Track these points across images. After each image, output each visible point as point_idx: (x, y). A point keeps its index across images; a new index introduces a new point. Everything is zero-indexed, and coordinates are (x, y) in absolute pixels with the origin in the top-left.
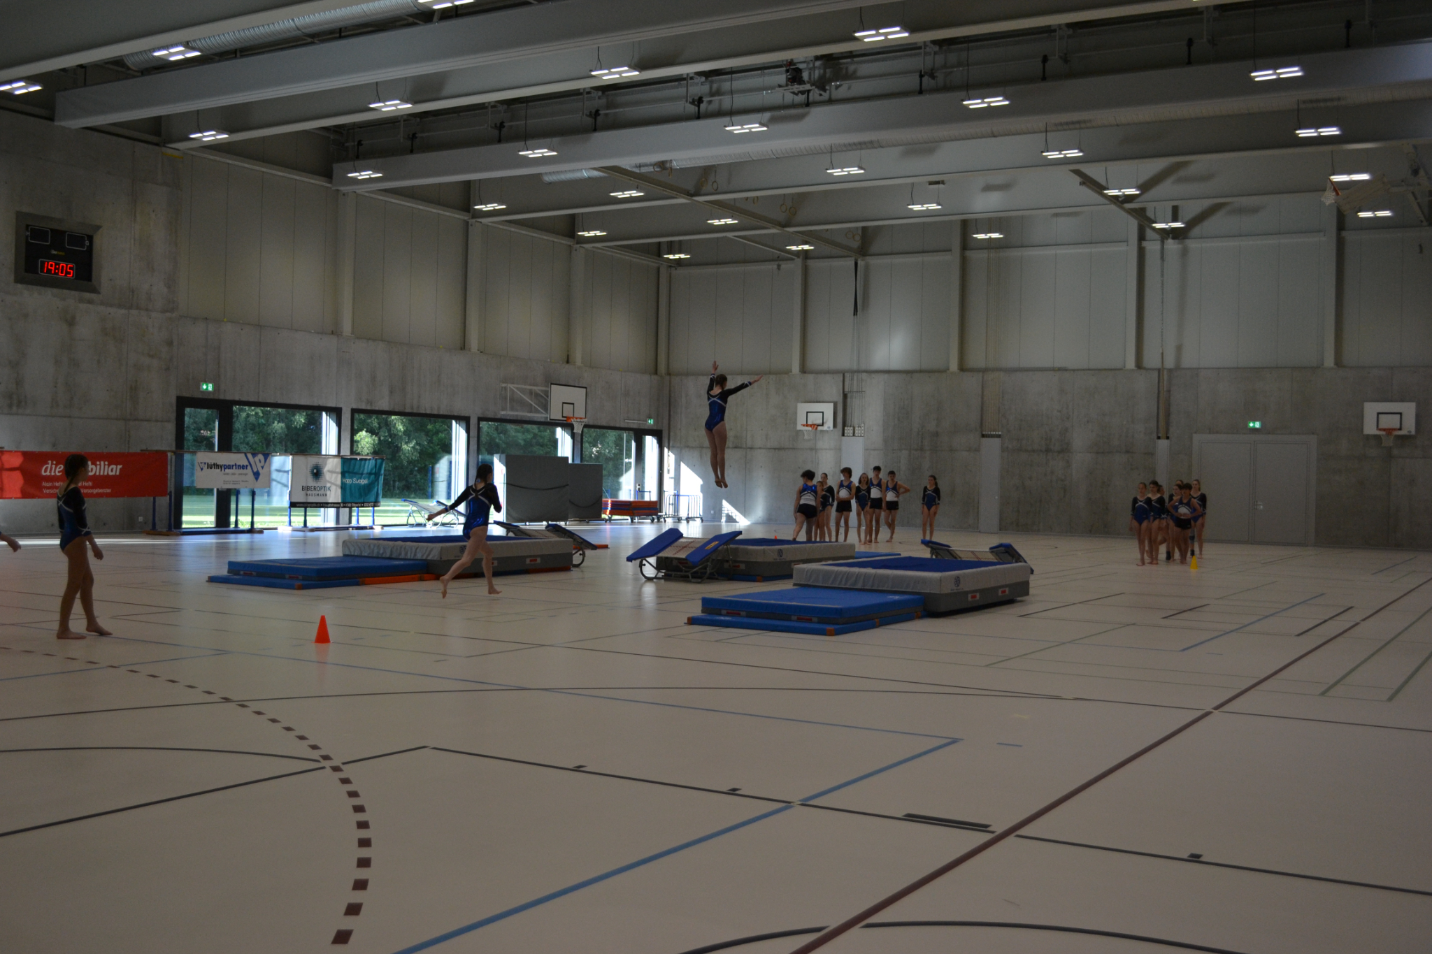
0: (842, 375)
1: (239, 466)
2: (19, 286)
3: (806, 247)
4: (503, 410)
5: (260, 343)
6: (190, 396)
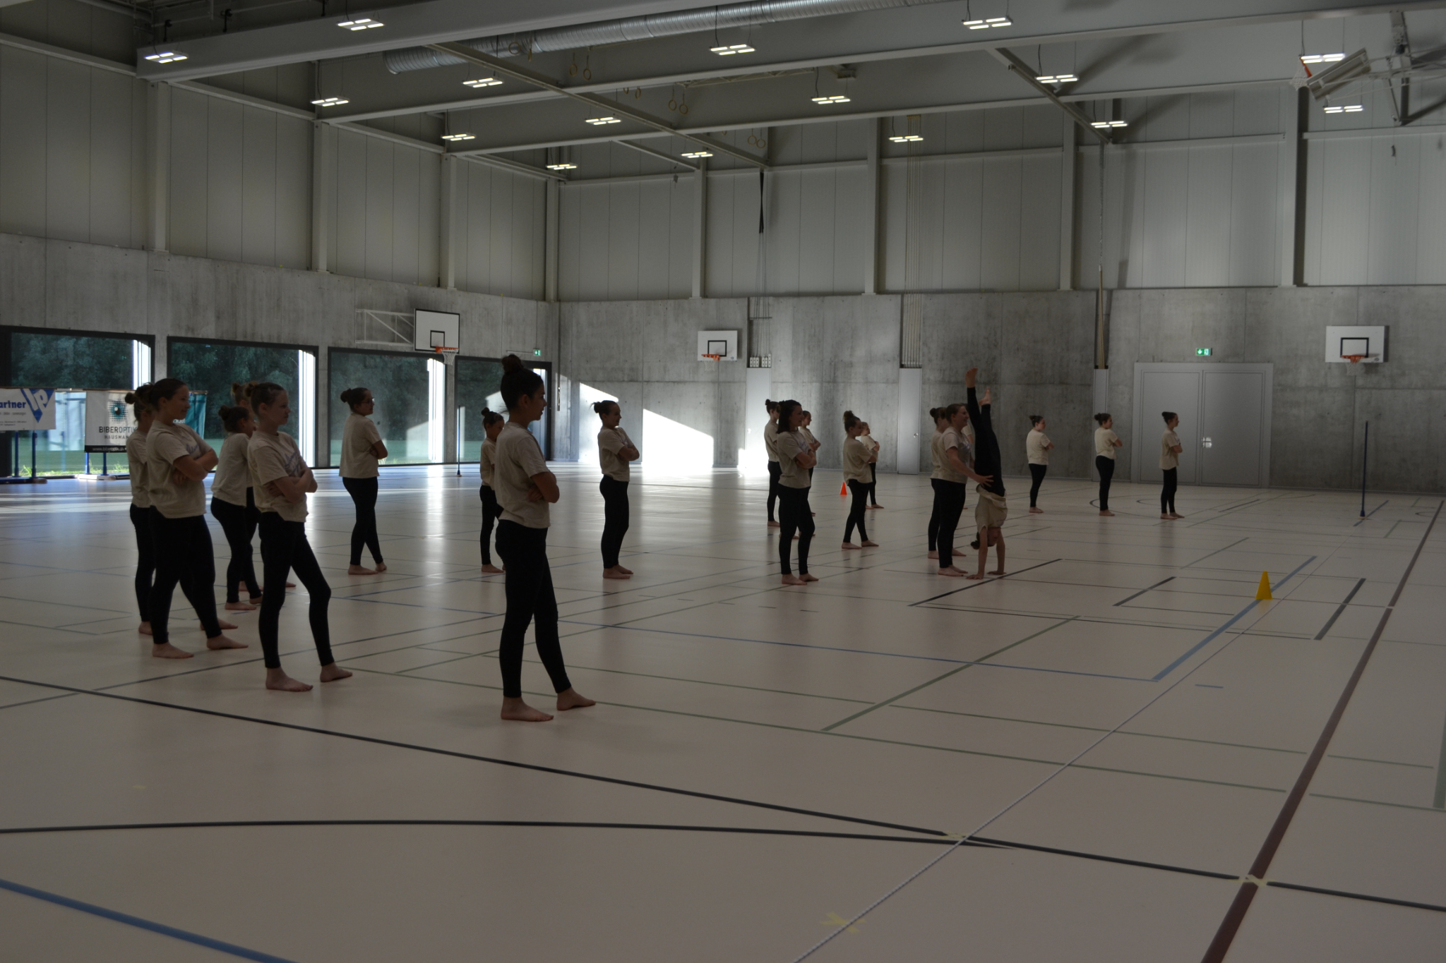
0: (747, 299)
1: (13, 403)
3: (704, 154)
4: (358, 339)
5: (46, 258)
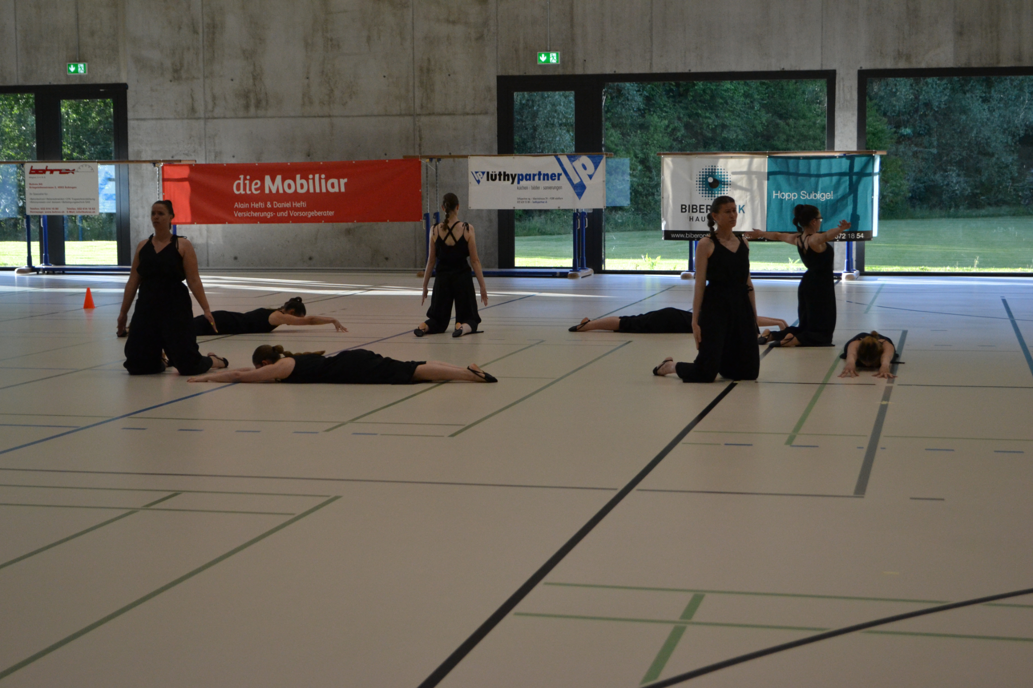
6: (522, 73)
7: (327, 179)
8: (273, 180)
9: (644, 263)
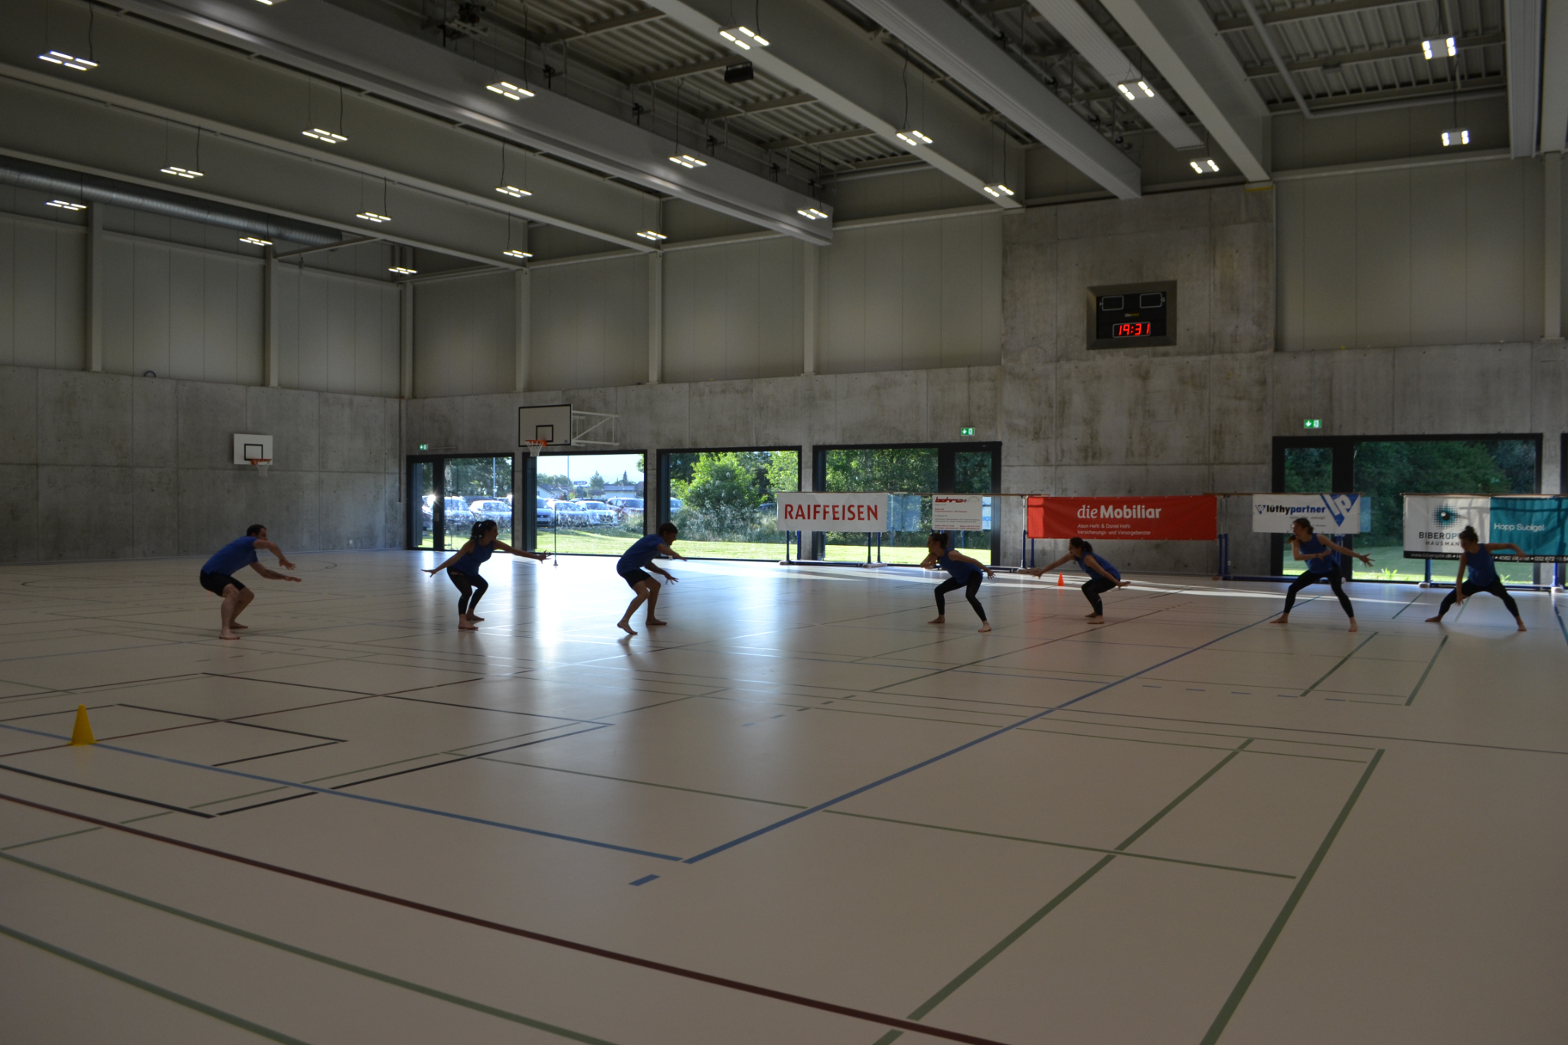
1: (1312, 509)
2: (1092, 352)
5: (1394, 366)
6: (1292, 435)
7: (1146, 509)
8: (1107, 509)
9: (1385, 575)
